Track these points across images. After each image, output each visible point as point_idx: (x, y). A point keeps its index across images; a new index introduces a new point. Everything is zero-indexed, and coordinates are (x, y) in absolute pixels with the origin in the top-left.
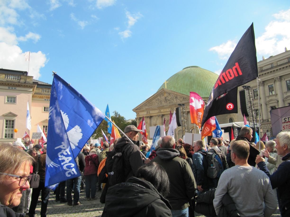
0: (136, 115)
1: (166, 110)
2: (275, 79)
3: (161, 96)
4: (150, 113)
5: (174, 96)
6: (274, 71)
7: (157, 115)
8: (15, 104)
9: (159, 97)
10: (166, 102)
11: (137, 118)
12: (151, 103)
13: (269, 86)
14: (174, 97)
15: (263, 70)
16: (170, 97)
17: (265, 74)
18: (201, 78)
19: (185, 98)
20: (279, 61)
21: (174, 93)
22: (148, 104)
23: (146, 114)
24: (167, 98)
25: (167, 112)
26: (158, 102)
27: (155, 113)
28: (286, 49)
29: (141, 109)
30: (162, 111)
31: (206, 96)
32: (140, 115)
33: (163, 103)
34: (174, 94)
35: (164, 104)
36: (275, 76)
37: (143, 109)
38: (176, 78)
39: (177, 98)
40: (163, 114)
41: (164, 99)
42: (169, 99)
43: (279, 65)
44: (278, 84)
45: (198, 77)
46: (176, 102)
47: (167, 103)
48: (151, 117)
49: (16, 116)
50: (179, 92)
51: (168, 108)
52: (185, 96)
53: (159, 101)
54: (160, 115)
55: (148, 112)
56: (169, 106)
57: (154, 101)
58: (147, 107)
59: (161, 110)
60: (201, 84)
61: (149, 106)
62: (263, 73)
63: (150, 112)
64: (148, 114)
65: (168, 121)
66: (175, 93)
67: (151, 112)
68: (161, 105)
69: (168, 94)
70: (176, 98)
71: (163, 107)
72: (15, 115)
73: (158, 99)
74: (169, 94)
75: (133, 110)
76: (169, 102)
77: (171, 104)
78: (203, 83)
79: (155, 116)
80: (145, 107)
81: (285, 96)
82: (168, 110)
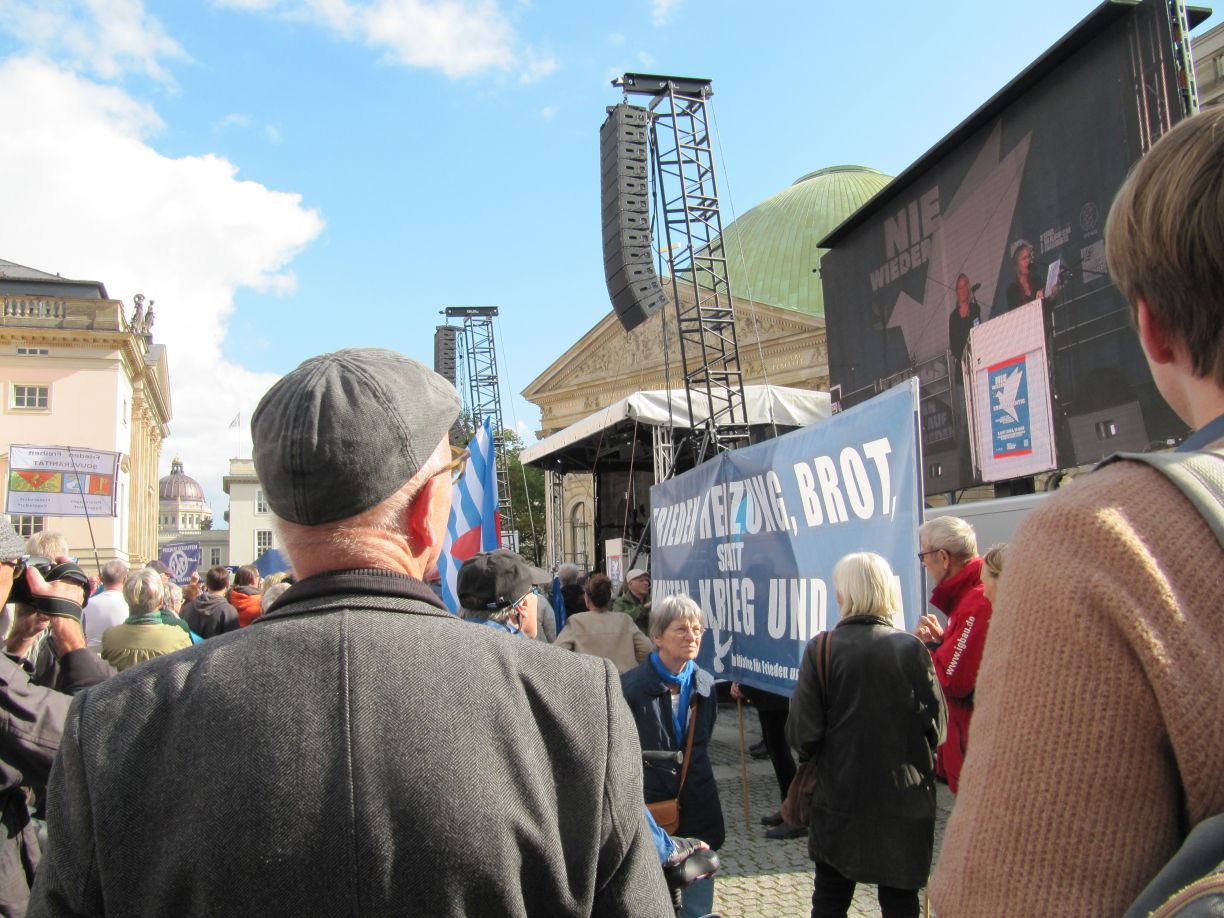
0: (540, 416)
4: (597, 405)
22: (590, 363)
23: (583, 413)
37: (570, 386)
47: (674, 352)
51: (678, 374)
55: (591, 399)
56: (680, 364)
58: (584, 378)
61: (595, 370)
63: (597, 399)
64: (589, 409)
67: (604, 400)
75: (525, 394)
80: (577, 375)
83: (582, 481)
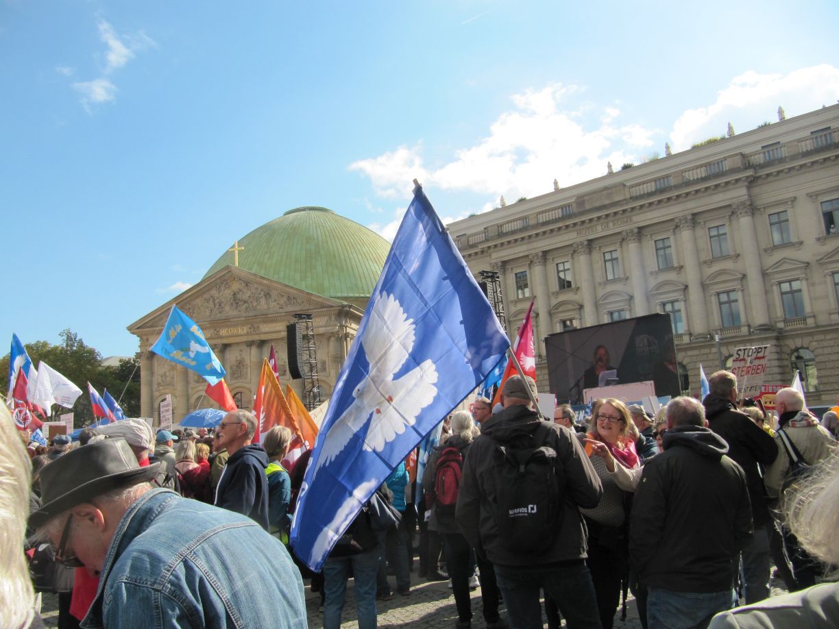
0: (138, 343)
1: (234, 331)
2: (531, 257)
3: (222, 288)
5: (262, 290)
6: (530, 237)
9: (214, 292)
10: (237, 307)
11: (142, 353)
12: (190, 309)
13: (516, 274)
14: (260, 294)
15: (504, 232)
16: (249, 293)
17: (509, 242)
18: (338, 243)
19: (294, 298)
20: (542, 212)
21: (261, 280)
24: (239, 296)
26: (213, 306)
28: (556, 183)
29: (154, 327)
30: (223, 332)
31: (351, 295)
32: (150, 345)
33: (227, 308)
34: (260, 284)
35: (229, 311)
36: (531, 250)
38: (264, 237)
39: (270, 296)
40: (225, 341)
41: (231, 296)
42: (246, 295)
43: (541, 223)
44: (537, 270)
45: (328, 239)
46: (265, 307)
47: (240, 311)
50: (275, 278)
51: (243, 324)
52: (295, 292)
53: (214, 302)
56: (244, 319)
57: (199, 301)
59: (218, 331)
60: (338, 259)
62: (505, 240)
65: (240, 363)
66: (265, 282)
68: (219, 315)
69: (243, 284)
70: (267, 295)
71: (226, 322)
73: (212, 297)
74: (247, 284)
76: (246, 309)
77: (252, 314)
78: (342, 257)
81: (554, 302)
82: (243, 330)
83: (168, 385)
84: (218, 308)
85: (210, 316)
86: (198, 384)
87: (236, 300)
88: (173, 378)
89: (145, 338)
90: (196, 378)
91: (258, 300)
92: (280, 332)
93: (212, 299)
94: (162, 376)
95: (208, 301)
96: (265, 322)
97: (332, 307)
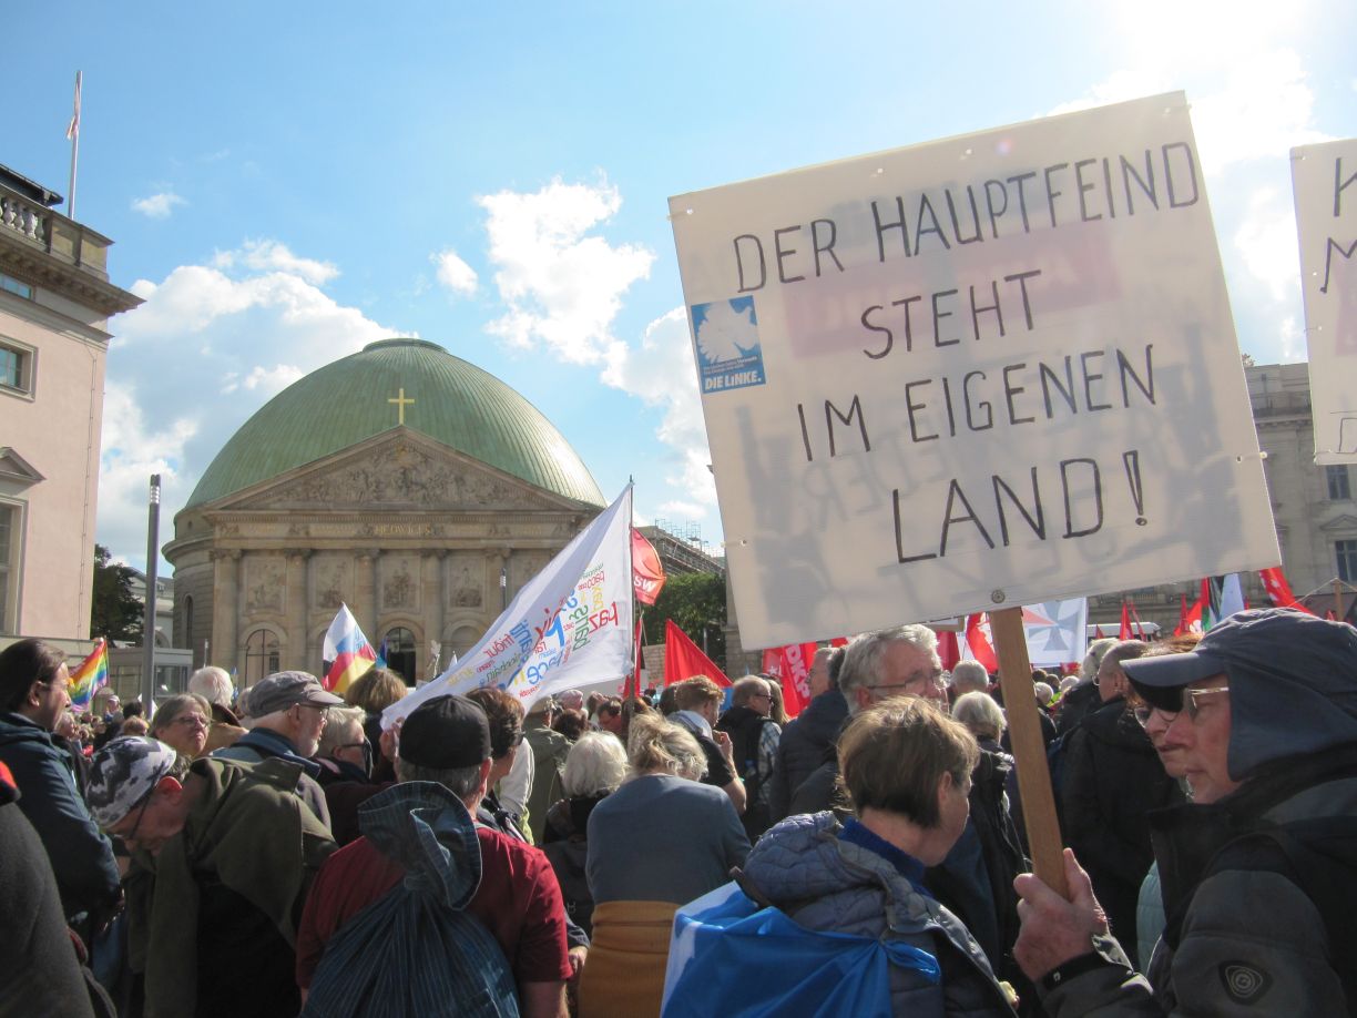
1: (399, 530)
3: (383, 460)
4: (307, 533)
5: (451, 472)
7: (351, 551)
8: (28, 397)
9: (366, 464)
10: (407, 494)
12: (321, 486)
14: (447, 477)
16: (429, 474)
19: (505, 491)
21: (456, 457)
23: (287, 539)
24: (413, 476)
25: (410, 538)
26: (365, 487)
27: (338, 539)
29: (252, 509)
30: (381, 530)
32: (247, 538)
34: (451, 462)
35: (393, 498)
37: (268, 509)
39: (464, 483)
40: (383, 545)
41: (397, 475)
42: (424, 479)
46: (456, 499)
47: (412, 500)
48: (309, 554)
49: (28, 484)
51: (418, 521)
53: (367, 481)
54: (368, 549)
55: (297, 526)
56: (423, 513)
57: (334, 475)
58: (290, 503)
59: (372, 528)
61: (308, 499)
63: (307, 528)
64: (295, 536)
65: (401, 581)
67: (315, 530)
68: (376, 502)
69: (419, 459)
70: (460, 480)
71: (390, 514)
72: (26, 473)
73: (364, 472)
74: (426, 458)
76: (424, 497)
77: (432, 507)
79: (334, 551)
80: (280, 500)
82: (416, 529)
83: (267, 607)
84: (375, 491)
85: (359, 501)
86: (325, 610)
87: (406, 483)
88: (277, 596)
89: (229, 525)
90: (321, 598)
91: (443, 486)
92: (479, 539)
93: (362, 476)
94: (256, 592)
95: (355, 476)
96: (454, 522)
97: (569, 510)
